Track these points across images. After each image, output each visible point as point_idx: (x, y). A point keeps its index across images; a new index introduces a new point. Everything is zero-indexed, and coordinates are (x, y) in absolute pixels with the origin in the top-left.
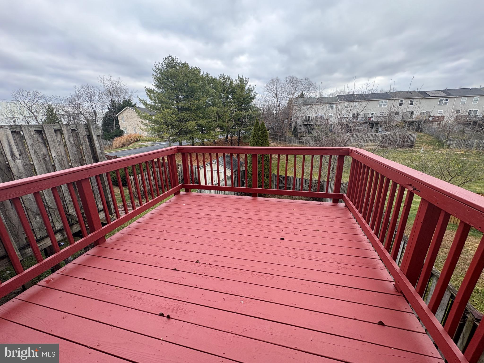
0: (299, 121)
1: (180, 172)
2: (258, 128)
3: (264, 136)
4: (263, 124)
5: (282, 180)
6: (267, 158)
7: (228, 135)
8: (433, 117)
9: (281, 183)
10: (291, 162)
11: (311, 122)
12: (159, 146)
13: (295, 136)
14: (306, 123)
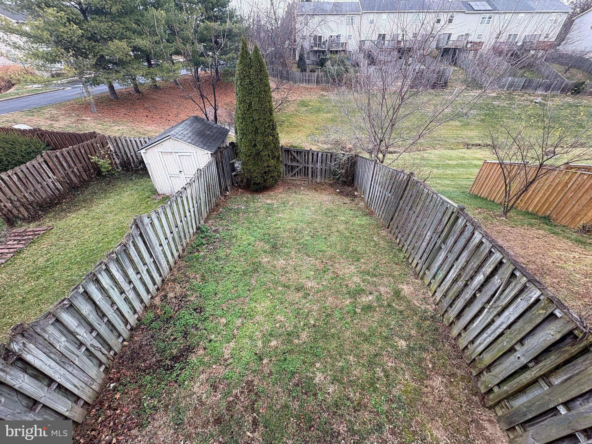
0: (307, 45)
1: (114, 151)
2: (248, 60)
3: (261, 79)
4: (256, 50)
5: (296, 156)
6: (271, 123)
7: (197, 70)
8: (471, 42)
9: (294, 161)
10: (299, 114)
11: (324, 47)
12: (70, 92)
13: (302, 71)
14: (316, 49)
